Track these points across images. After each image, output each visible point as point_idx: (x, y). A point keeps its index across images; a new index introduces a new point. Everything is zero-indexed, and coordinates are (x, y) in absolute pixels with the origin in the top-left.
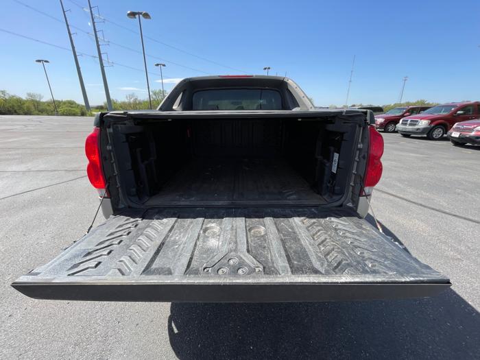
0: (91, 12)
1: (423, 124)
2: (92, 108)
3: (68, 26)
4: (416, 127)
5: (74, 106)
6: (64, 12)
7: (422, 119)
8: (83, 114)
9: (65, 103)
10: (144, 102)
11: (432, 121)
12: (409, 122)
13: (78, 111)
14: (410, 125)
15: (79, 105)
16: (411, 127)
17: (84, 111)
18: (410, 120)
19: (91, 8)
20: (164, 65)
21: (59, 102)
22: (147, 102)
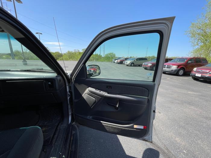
1: (174, 68)
4: (171, 69)
7: (173, 65)
11: (179, 66)
12: (166, 66)
14: (167, 68)
16: (168, 69)
18: (167, 65)
20: (41, 34)
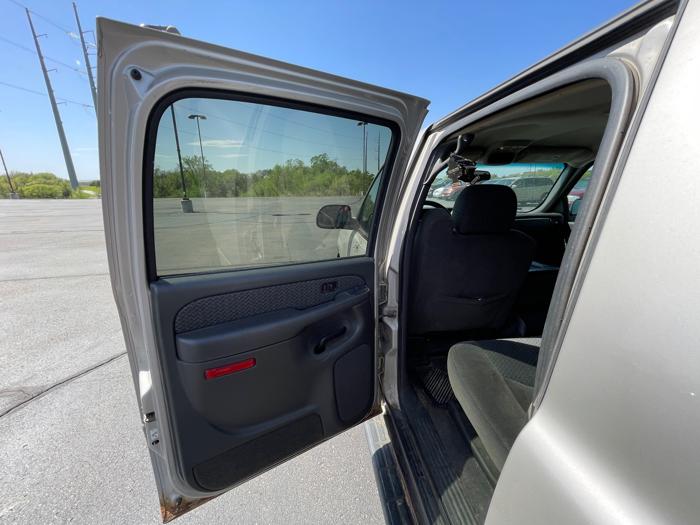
0: (82, 38)
2: (84, 184)
3: (41, 58)
5: (52, 181)
6: (35, 37)
8: (67, 195)
9: (36, 177)
10: (170, 173)
13: (58, 189)
15: (60, 181)
17: (69, 190)
19: (81, 33)
20: (203, 118)
21: (27, 176)
22: (175, 174)
